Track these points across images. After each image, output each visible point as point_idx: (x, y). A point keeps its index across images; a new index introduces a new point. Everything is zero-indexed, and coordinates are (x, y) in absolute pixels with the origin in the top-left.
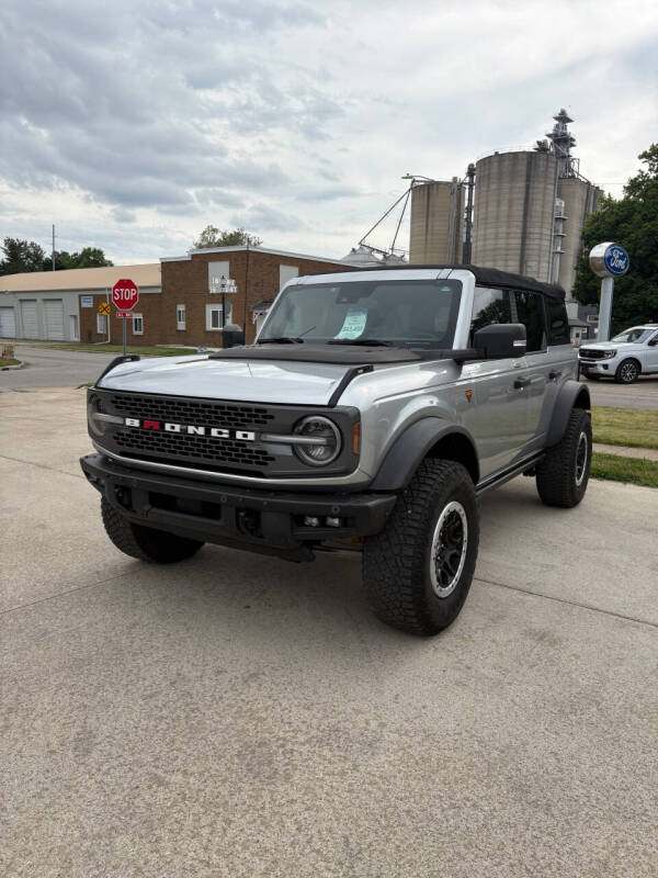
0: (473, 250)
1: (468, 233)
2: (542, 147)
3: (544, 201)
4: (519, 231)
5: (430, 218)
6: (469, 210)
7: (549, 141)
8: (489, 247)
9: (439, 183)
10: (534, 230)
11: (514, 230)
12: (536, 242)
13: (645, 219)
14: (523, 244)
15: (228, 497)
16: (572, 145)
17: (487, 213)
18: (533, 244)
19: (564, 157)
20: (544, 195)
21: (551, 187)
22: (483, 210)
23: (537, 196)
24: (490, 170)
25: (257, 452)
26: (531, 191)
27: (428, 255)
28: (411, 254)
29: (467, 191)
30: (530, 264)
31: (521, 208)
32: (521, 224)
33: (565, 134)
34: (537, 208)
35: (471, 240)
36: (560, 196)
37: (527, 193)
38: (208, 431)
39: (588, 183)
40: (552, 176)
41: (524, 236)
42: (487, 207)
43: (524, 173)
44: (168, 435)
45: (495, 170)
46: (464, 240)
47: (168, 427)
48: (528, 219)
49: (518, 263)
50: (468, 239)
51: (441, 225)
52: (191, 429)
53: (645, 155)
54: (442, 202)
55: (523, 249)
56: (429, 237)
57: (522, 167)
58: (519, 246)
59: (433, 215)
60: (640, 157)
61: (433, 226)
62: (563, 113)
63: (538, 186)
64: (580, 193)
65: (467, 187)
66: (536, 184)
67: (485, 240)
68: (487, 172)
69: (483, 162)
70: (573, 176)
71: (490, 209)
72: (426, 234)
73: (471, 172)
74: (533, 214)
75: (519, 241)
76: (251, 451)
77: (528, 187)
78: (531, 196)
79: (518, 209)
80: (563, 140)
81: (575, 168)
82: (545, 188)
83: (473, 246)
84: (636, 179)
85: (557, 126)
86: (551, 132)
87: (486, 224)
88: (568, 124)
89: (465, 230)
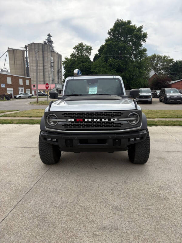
0: (30, 69)
1: (27, 65)
2: (45, 43)
3: (48, 57)
4: (42, 64)
5: (15, 60)
6: (27, 58)
7: (47, 41)
8: (34, 69)
9: (16, 50)
10: (46, 65)
11: (41, 64)
12: (47, 68)
13: (79, 64)
14: (44, 68)
15: (111, 137)
16: (53, 43)
17: (32, 59)
18: (46, 68)
19: (51, 46)
20: (48, 55)
21: (49, 54)
22: (31, 59)
23: (46, 55)
24: (32, 47)
25: (118, 123)
26: (44, 54)
27: (16, 71)
28: (10, 70)
29: (25, 53)
30: (46, 74)
31: (42, 58)
32: (42, 63)
33: (50, 40)
34: (46, 59)
35: (29, 67)
36: (51, 56)
37: (43, 54)
38: (101, 120)
39: (58, 53)
40: (49, 51)
41: (44, 66)
42: (32, 58)
43: (42, 49)
44: (86, 122)
45: (33, 47)
46: (26, 67)
47: (86, 120)
48: (44, 62)
49: (43, 73)
50: (27, 66)
51: (19, 62)
52: (95, 120)
53: (74, 48)
54: (18, 55)
55: (44, 70)
56: (16, 65)
57: (41, 48)
58: (43, 69)
59: (16, 59)
60: (73, 48)
61: (16, 62)
62: (49, 34)
63: (46, 53)
64: (56, 55)
65: (25, 51)
66: (45, 52)
67: (33, 67)
68: (31, 48)
69: (29, 45)
70: (54, 51)
71: (33, 58)
72: (15, 64)
73: (26, 47)
74: (45, 60)
75: (42, 67)
76: (116, 124)
77: (43, 53)
78: (44, 56)
79: (41, 59)
80: (50, 42)
81: (54, 49)
82: (48, 54)
83: (30, 68)
84: (73, 53)
85: (48, 37)
86: (47, 39)
87: (32, 62)
88: (51, 37)
89: (26, 64)
